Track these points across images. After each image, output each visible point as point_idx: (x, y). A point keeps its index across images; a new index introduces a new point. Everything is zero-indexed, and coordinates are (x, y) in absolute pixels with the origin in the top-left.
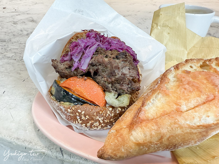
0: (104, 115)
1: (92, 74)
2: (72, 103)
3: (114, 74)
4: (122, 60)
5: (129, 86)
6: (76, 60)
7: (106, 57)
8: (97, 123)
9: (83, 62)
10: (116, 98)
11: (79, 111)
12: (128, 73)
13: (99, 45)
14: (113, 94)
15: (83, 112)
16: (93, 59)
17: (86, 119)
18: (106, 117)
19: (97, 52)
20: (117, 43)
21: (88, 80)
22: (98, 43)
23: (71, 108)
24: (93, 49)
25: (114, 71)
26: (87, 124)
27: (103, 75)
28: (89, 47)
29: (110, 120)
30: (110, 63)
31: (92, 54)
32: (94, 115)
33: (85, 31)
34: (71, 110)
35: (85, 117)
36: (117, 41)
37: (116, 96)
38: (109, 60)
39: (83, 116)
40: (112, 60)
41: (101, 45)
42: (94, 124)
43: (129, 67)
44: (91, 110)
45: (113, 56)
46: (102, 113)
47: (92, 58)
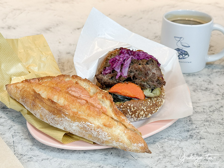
0: (146, 105)
1: (132, 78)
2: (121, 101)
3: (147, 75)
4: (151, 64)
5: (158, 82)
6: (119, 71)
7: (140, 64)
8: (143, 112)
9: (124, 71)
10: (151, 92)
11: (129, 105)
12: (156, 72)
13: (132, 58)
14: (148, 90)
15: (132, 105)
16: (131, 68)
17: (135, 109)
18: (147, 106)
19: (132, 62)
20: (142, 55)
21: (129, 84)
22: (131, 57)
23: (122, 105)
24: (129, 61)
25: (148, 72)
26: (136, 114)
27: (140, 77)
28: (126, 60)
29: (150, 109)
30: (144, 68)
31: (129, 65)
32: (140, 106)
33: (116, 49)
34: (123, 106)
35: (134, 108)
36: (142, 53)
37: (151, 91)
38: (142, 66)
39: (132, 108)
40: (145, 65)
41: (134, 57)
42: (141, 113)
43: (155, 69)
44: (137, 103)
45: (144, 63)
46: (144, 104)
47: (129, 67)
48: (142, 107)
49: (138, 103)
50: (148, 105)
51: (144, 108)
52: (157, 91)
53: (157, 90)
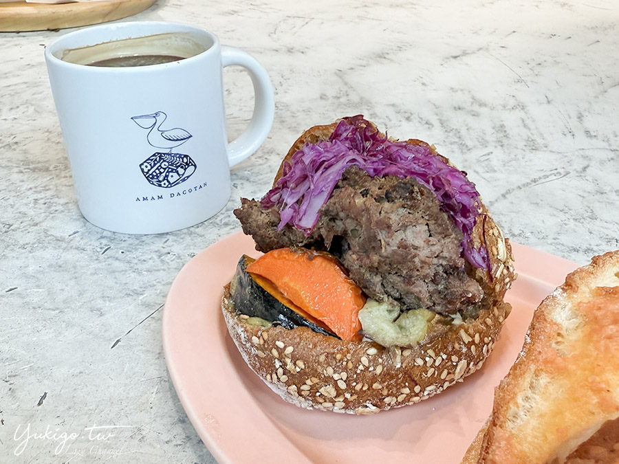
0: (350, 365)
1: (327, 243)
3: (375, 244)
4: (402, 204)
5: (441, 288)
6: (291, 201)
7: (366, 194)
8: (331, 390)
9: (304, 207)
10: (395, 321)
11: (280, 344)
12: (424, 244)
13: (352, 161)
14: (385, 306)
15: (289, 350)
16: (332, 200)
17: (298, 370)
18: (356, 373)
19: (347, 179)
20: (414, 158)
21: (320, 261)
23: (259, 334)
24: (334, 173)
25: (375, 236)
26: (302, 388)
28: (324, 166)
29: (370, 386)
31: (332, 184)
34: (259, 338)
35: (295, 364)
37: (394, 315)
39: (288, 361)
41: (361, 161)
42: (322, 390)
44: (311, 346)
46: (341, 359)
47: (331, 196)
48: (330, 371)
49: (318, 349)
50: (361, 367)
51: (336, 377)
52: (417, 319)
53: (420, 317)
